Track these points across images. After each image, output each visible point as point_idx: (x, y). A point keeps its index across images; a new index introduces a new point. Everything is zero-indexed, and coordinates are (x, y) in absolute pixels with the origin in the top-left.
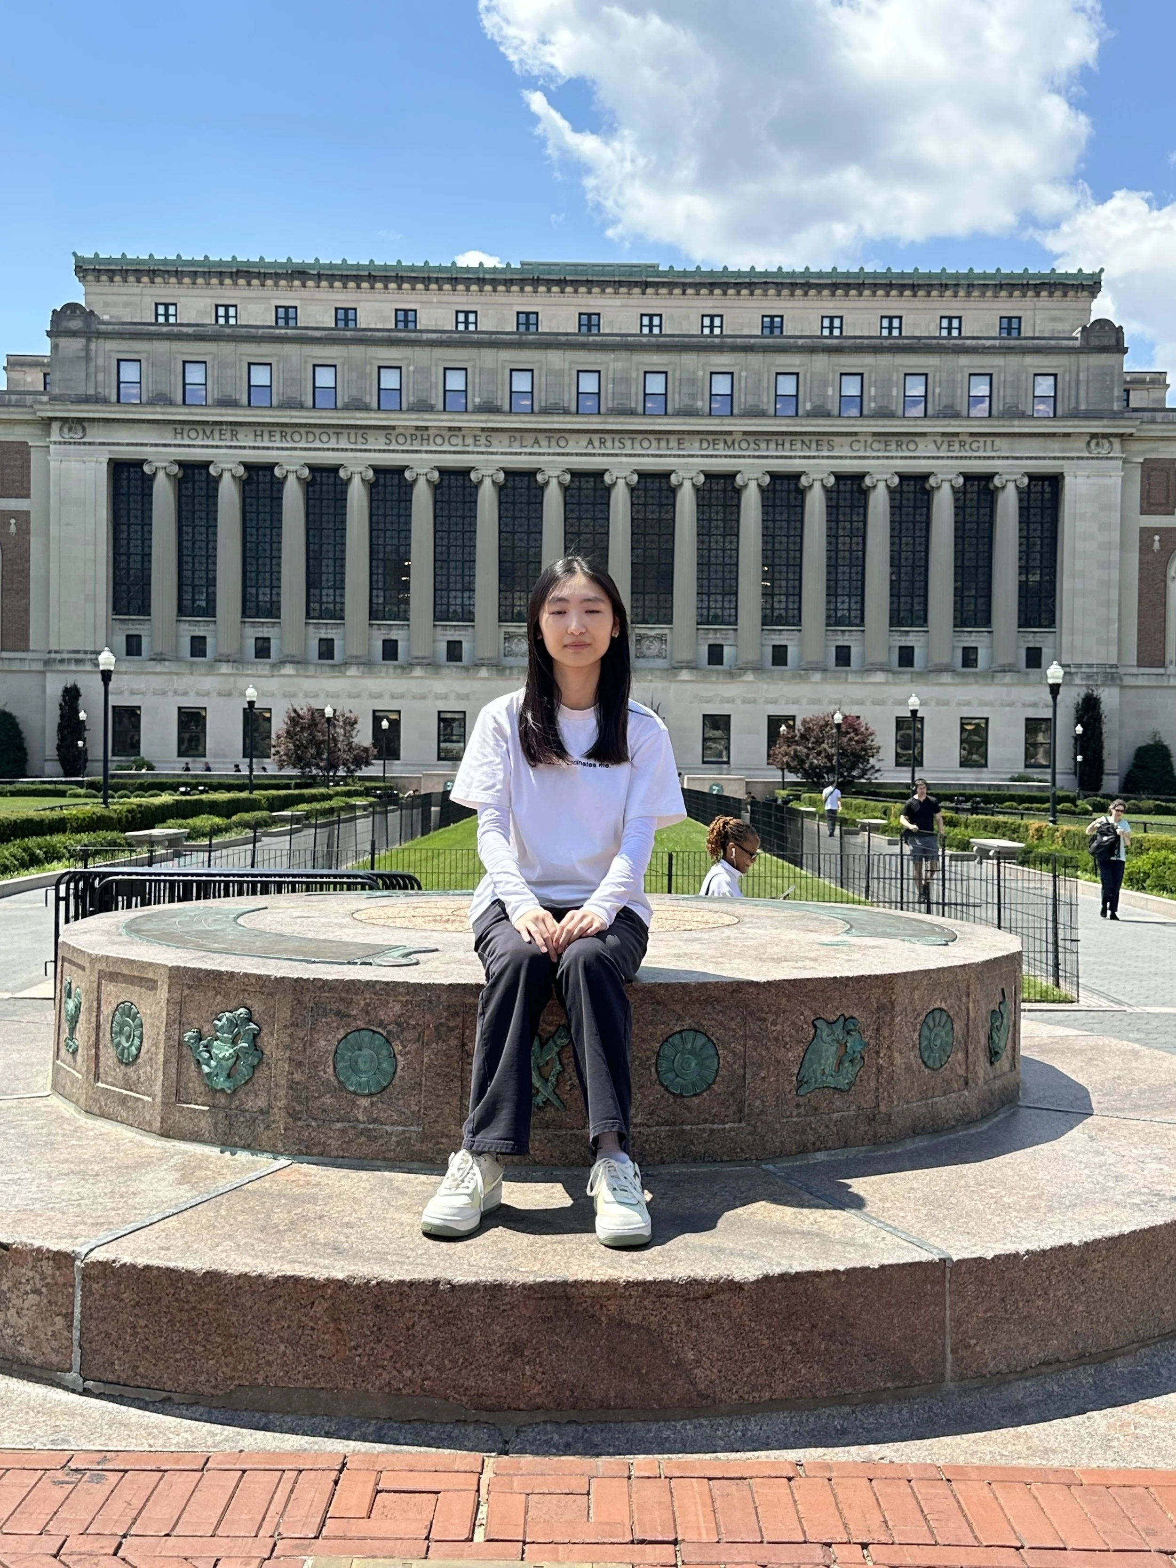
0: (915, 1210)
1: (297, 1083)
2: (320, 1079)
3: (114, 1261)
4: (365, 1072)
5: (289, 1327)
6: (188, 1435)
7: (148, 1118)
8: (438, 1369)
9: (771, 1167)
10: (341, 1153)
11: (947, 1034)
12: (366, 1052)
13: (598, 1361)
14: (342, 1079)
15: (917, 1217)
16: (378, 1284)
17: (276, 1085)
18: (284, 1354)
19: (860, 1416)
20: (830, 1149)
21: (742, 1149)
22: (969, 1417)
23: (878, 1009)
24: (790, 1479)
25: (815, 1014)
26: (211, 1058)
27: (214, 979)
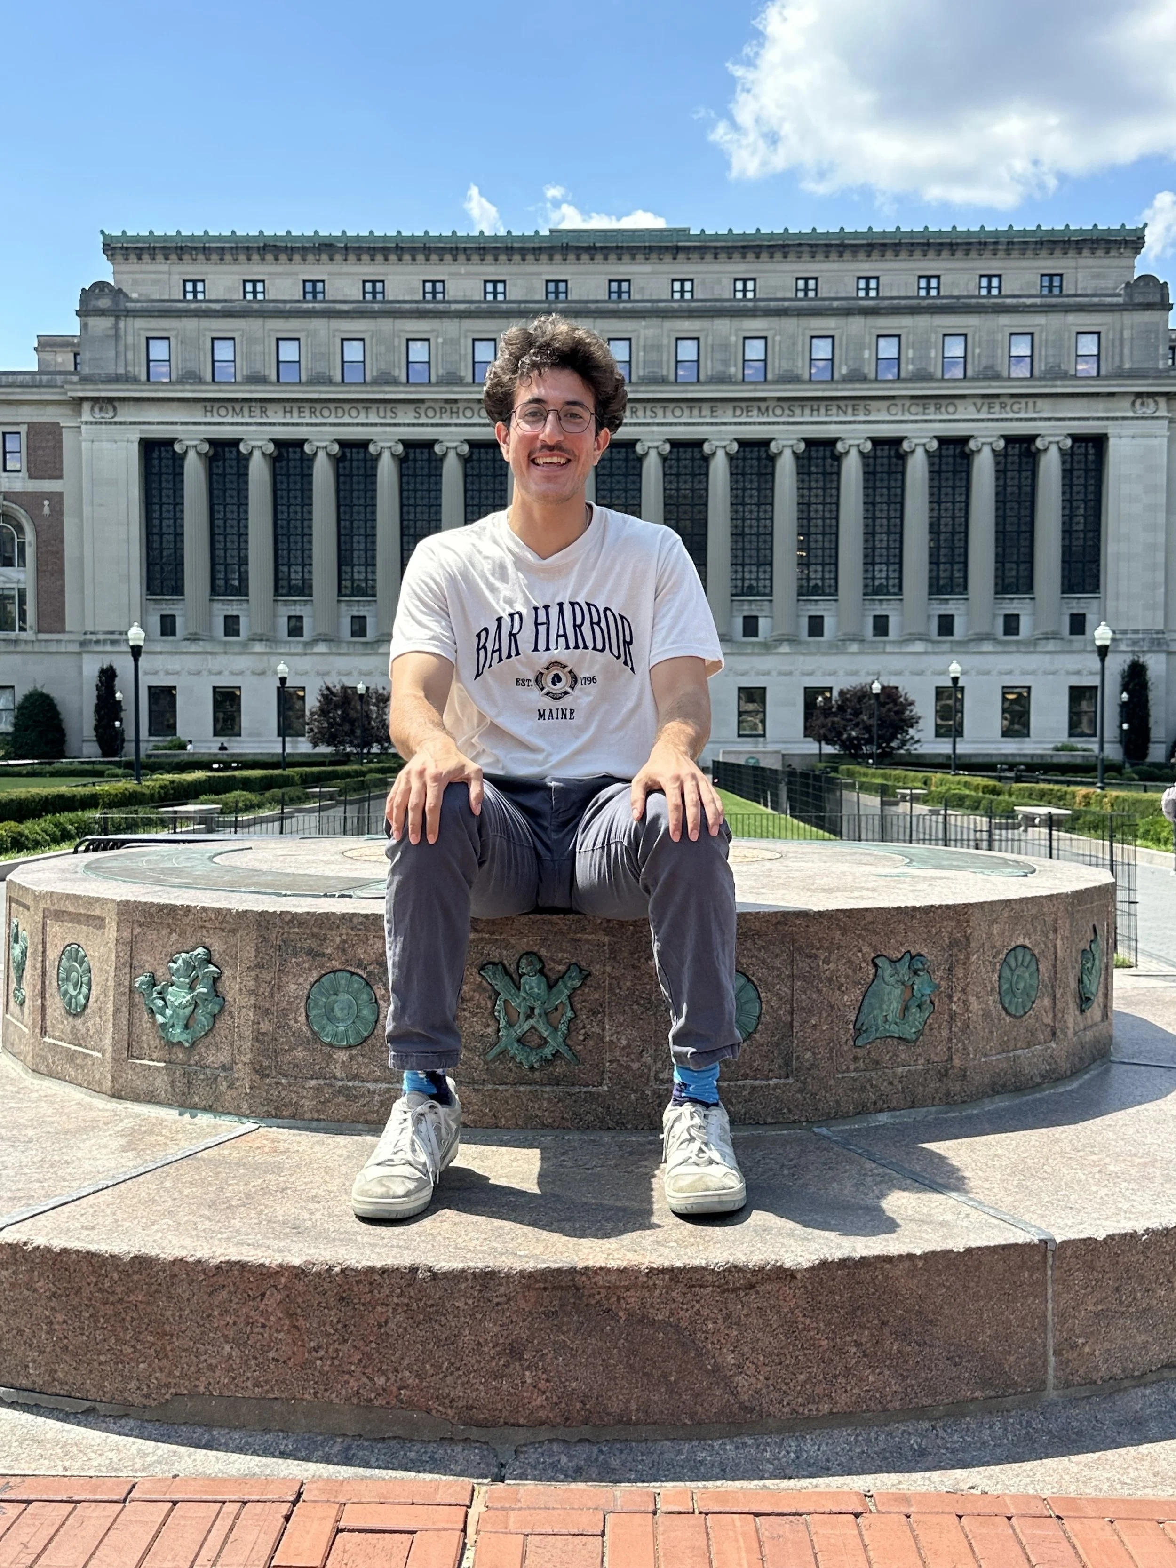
0: (1003, 1181)
1: (263, 1034)
2: (290, 1028)
3: (25, 1244)
4: (343, 1020)
5: (235, 1323)
6: (111, 1455)
7: (97, 1077)
8: (418, 1375)
9: (824, 1131)
10: (316, 1116)
11: (1031, 975)
12: (344, 997)
13: (615, 1366)
14: (316, 1028)
15: (1006, 1190)
16: (342, 1271)
17: (240, 1037)
18: (230, 1356)
19: (941, 1433)
20: (894, 1109)
21: (790, 1111)
22: (1076, 1434)
23: (951, 946)
24: (857, 1515)
25: (875, 950)
26: (166, 1006)
27: (168, 914)
